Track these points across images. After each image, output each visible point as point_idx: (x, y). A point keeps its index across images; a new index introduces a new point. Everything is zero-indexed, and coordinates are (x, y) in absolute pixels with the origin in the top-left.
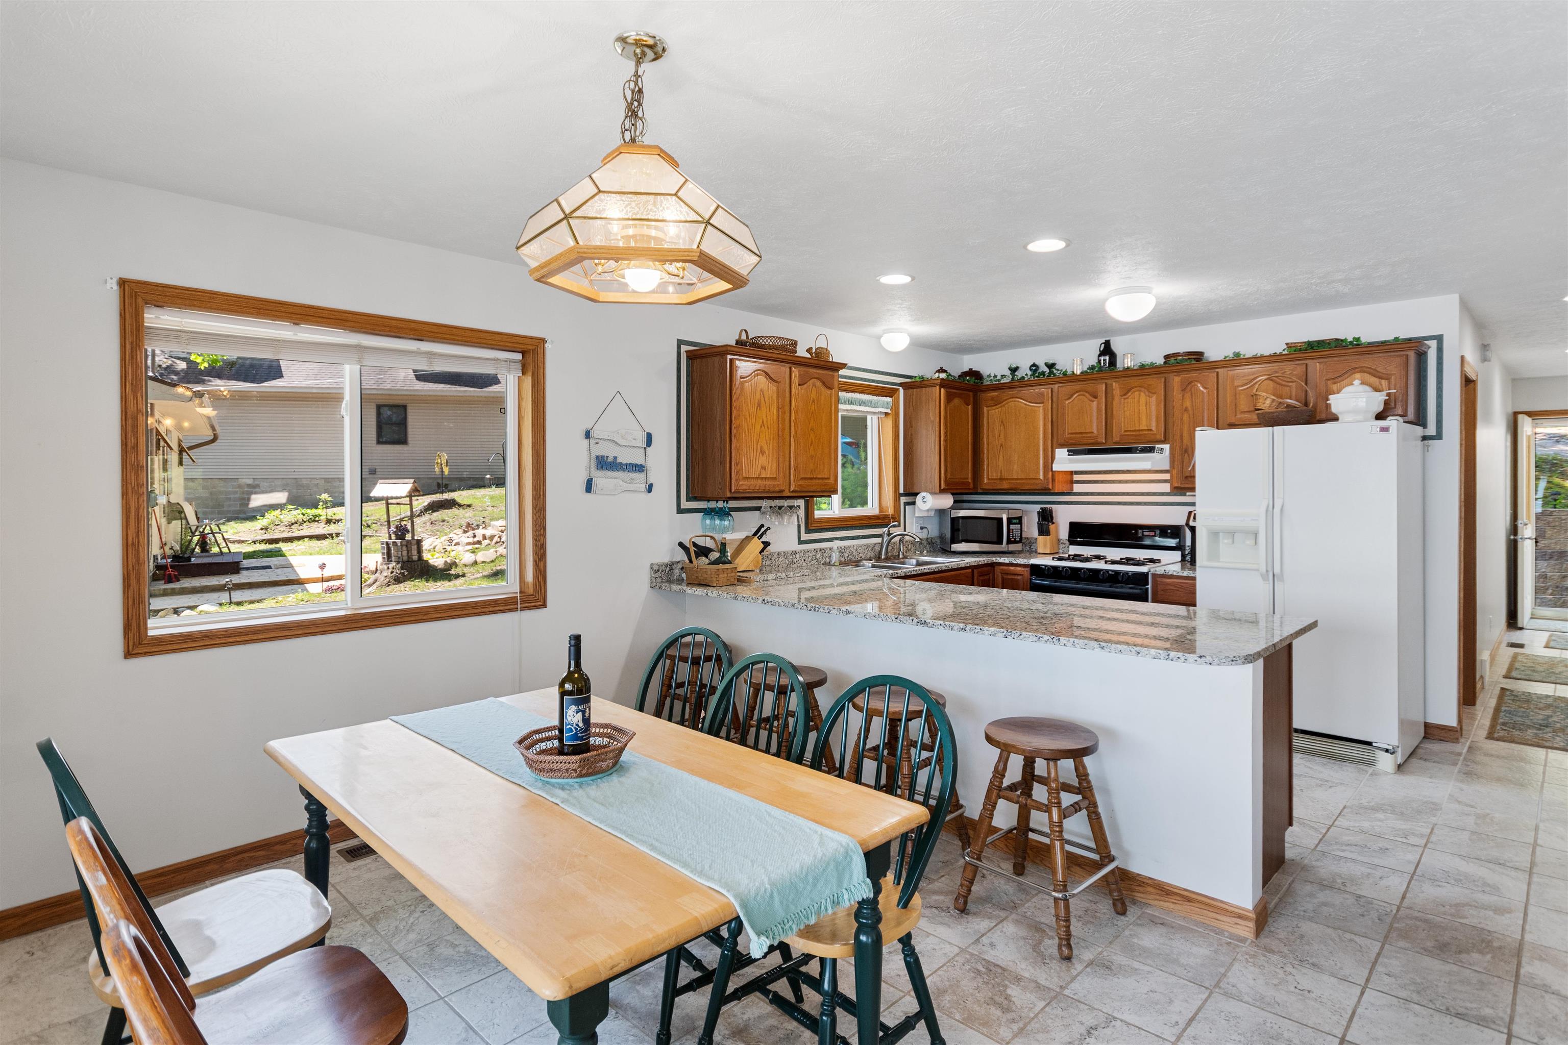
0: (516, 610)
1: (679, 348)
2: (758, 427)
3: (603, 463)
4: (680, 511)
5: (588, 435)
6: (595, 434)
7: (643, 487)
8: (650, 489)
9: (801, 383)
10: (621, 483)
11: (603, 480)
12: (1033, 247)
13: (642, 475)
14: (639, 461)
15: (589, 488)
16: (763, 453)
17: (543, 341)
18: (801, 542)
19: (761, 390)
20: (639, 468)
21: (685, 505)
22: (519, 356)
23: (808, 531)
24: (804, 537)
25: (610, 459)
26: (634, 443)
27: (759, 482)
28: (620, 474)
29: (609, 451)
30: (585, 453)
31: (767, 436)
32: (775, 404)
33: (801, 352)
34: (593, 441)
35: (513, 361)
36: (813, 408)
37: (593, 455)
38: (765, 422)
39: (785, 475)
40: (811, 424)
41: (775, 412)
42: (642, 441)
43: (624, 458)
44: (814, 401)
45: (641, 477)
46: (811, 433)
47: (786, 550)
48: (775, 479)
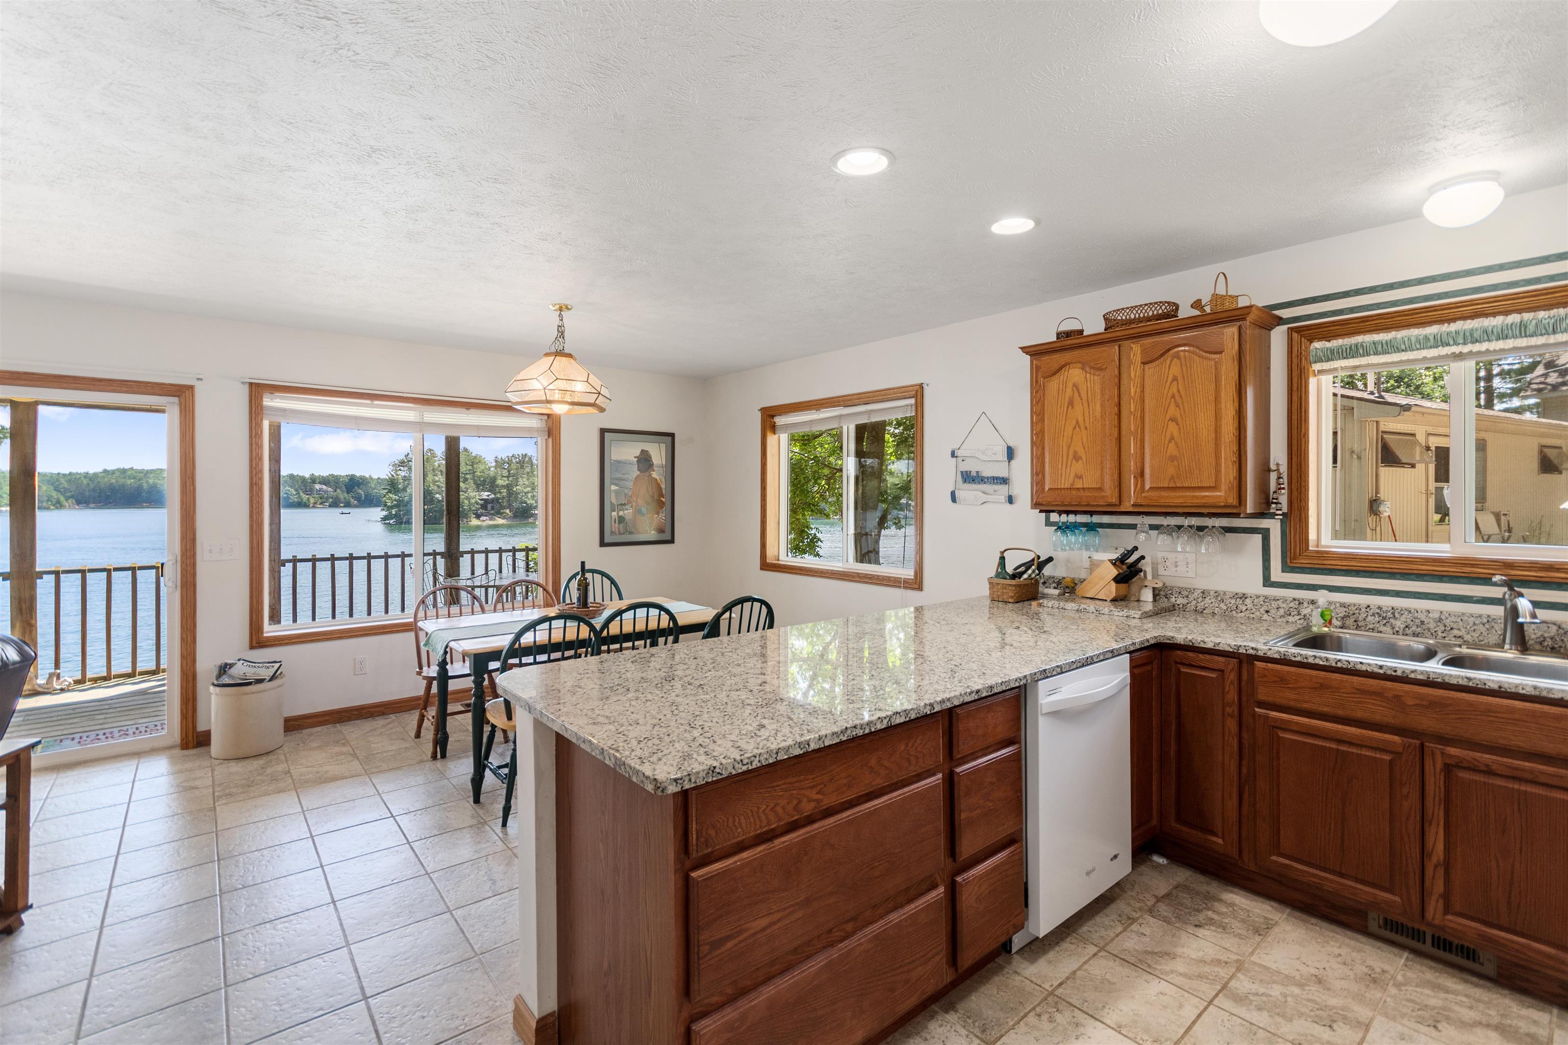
0: (900, 587)
2: (1069, 430)
3: (969, 478)
4: (1049, 523)
5: (953, 454)
6: (958, 453)
7: (1003, 498)
8: (1010, 500)
9: (1144, 361)
10: (980, 494)
11: (968, 493)
13: (1005, 488)
14: (1003, 474)
15: (954, 499)
16: (1077, 458)
17: (921, 386)
18: (1267, 582)
19: (1075, 385)
20: (1004, 481)
23: (1286, 568)
25: (973, 474)
26: (994, 458)
27: (1081, 493)
28: (984, 487)
29: (972, 467)
30: (953, 470)
31: (1085, 439)
32: (1099, 397)
33: (1186, 311)
34: (960, 459)
36: (1174, 389)
37: (958, 471)
38: (1081, 422)
39: (1120, 485)
40: (1173, 410)
41: (1098, 407)
42: (1002, 455)
43: (987, 473)
44: (1175, 379)
45: (1003, 489)
46: (1172, 425)
47: (1221, 588)
48: (1100, 489)
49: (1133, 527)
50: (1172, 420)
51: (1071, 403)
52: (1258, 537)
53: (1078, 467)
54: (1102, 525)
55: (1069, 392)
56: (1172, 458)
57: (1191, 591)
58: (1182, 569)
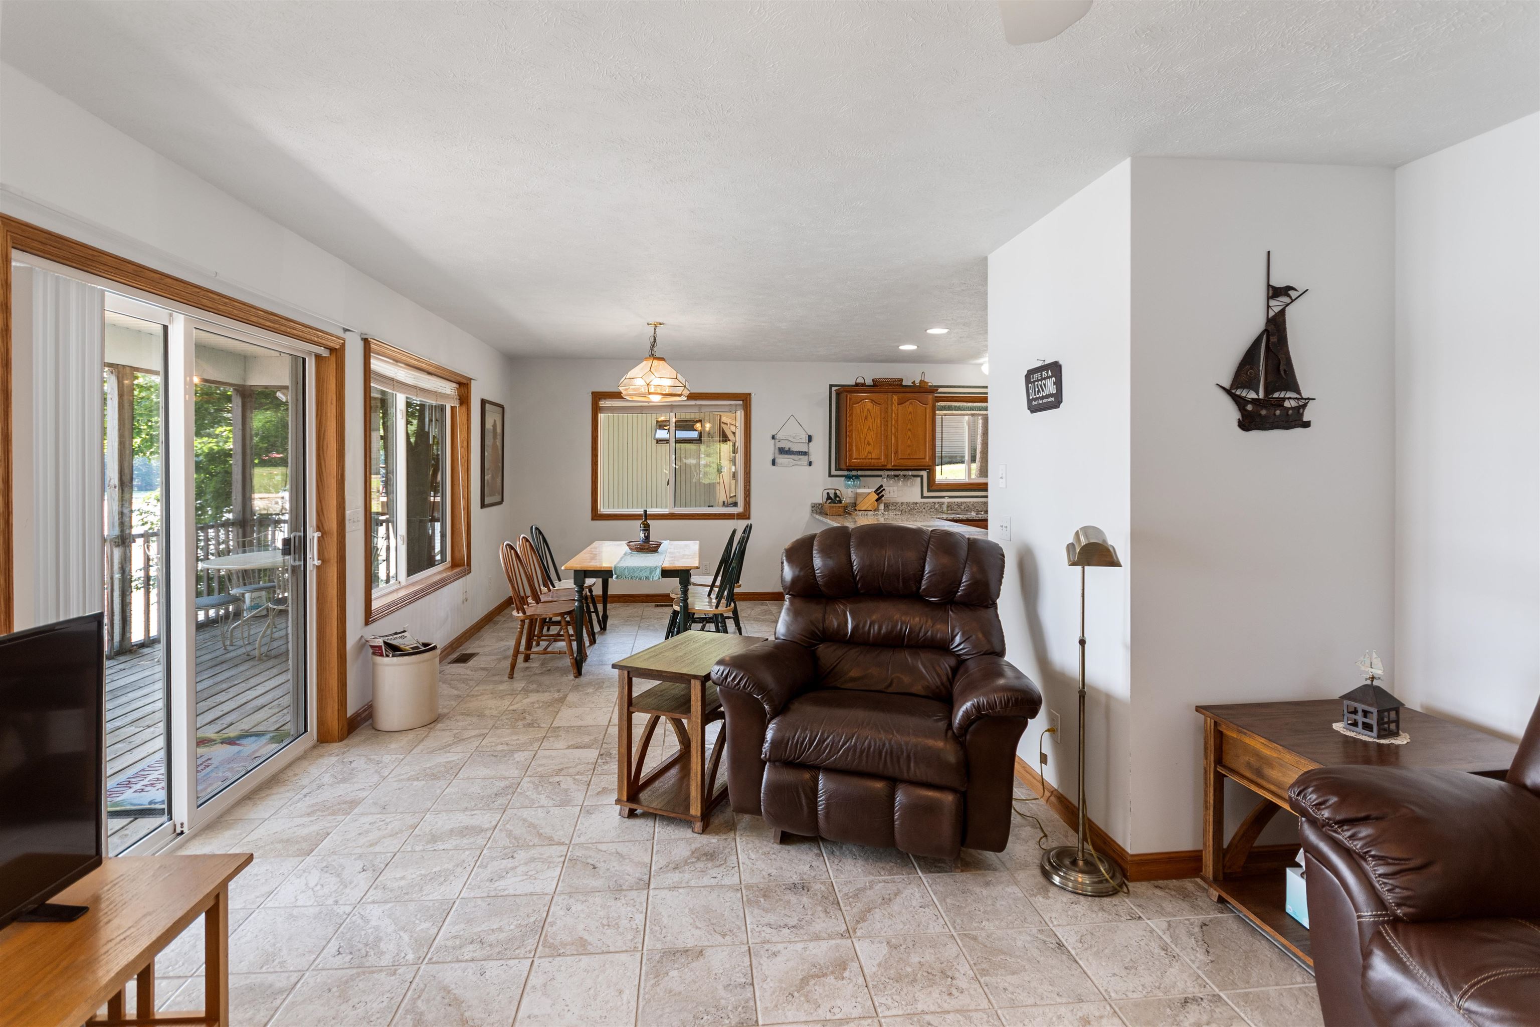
0: (734, 519)
1: (830, 389)
2: (865, 430)
3: (782, 451)
4: (830, 476)
5: (773, 437)
6: (777, 437)
7: (806, 463)
8: (810, 464)
9: (899, 403)
10: (793, 461)
11: (782, 460)
12: (929, 331)
13: (806, 457)
14: (804, 449)
15: (774, 463)
16: (869, 444)
17: (750, 394)
18: (923, 497)
19: (868, 410)
20: (805, 453)
21: (834, 472)
22: (741, 402)
23: (929, 490)
24: (926, 494)
25: (787, 449)
26: (800, 441)
27: (867, 461)
28: (793, 456)
29: (786, 445)
30: (773, 446)
31: (873, 435)
32: (878, 417)
34: (776, 441)
35: (739, 405)
36: (910, 417)
37: (777, 447)
39: (887, 456)
40: (909, 426)
41: (879, 421)
42: (806, 439)
43: (795, 448)
44: (910, 413)
45: (805, 458)
46: (909, 432)
47: (908, 501)
48: (879, 459)
49: (881, 476)
50: (909, 430)
51: (866, 418)
52: (919, 479)
53: (869, 448)
54: (862, 476)
55: (865, 413)
56: (909, 446)
57: (897, 503)
58: (892, 494)
